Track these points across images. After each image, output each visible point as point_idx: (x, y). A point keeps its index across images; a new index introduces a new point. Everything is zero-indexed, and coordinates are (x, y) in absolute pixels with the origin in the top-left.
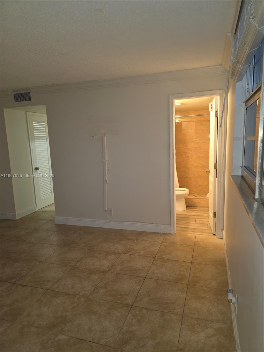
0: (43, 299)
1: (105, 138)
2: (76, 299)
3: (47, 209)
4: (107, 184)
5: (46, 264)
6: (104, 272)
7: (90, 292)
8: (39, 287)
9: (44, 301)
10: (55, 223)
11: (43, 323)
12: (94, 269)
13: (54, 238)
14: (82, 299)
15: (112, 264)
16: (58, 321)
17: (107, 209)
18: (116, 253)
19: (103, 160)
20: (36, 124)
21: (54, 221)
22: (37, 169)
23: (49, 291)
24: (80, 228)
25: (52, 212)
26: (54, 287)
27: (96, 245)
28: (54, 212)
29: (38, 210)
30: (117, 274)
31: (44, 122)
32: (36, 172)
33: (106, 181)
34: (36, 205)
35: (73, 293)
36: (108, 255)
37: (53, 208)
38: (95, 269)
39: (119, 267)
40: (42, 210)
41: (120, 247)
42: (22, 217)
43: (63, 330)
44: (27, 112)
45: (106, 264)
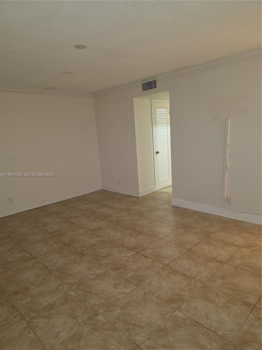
0: (162, 273)
1: (229, 120)
2: (192, 281)
3: (165, 190)
4: (228, 170)
5: (164, 241)
6: (221, 262)
7: (206, 278)
8: (158, 261)
9: (163, 275)
10: (172, 204)
11: (162, 295)
12: (210, 257)
13: (171, 218)
14: (199, 284)
15: (231, 256)
16: (175, 297)
17: (226, 198)
18: (235, 246)
19: (225, 144)
20: (159, 111)
21: (171, 202)
22: (157, 153)
23: (167, 267)
24: (195, 213)
25: (169, 193)
26: (172, 264)
27: (213, 233)
28: (171, 194)
29: (157, 190)
30: (236, 267)
31: (166, 108)
32: (156, 155)
33: (227, 167)
34: (155, 185)
35: (189, 275)
36: (226, 245)
37: (170, 190)
38: (212, 256)
39: (239, 261)
40: (160, 191)
41: (240, 240)
42: (144, 195)
43: (181, 308)
44: (152, 100)
45: (223, 254)
